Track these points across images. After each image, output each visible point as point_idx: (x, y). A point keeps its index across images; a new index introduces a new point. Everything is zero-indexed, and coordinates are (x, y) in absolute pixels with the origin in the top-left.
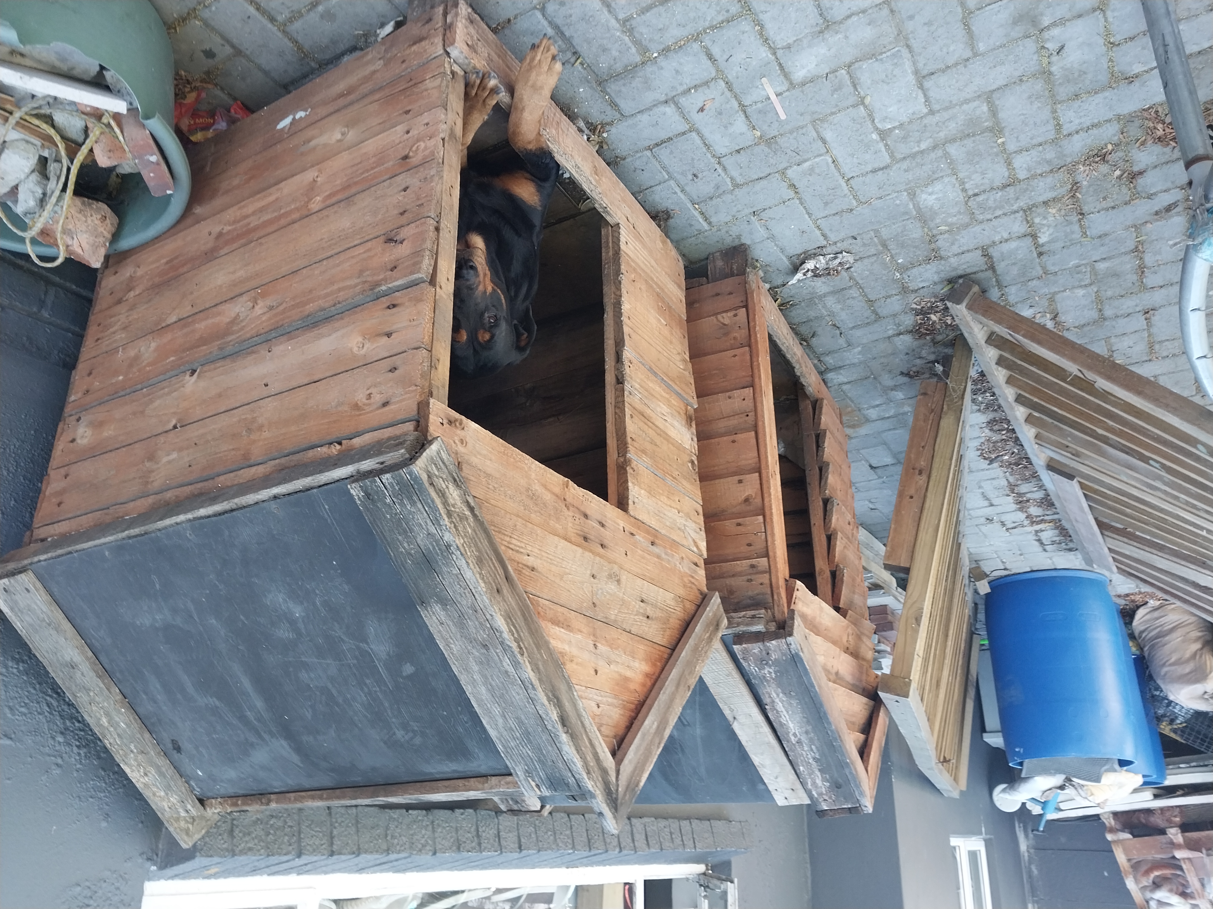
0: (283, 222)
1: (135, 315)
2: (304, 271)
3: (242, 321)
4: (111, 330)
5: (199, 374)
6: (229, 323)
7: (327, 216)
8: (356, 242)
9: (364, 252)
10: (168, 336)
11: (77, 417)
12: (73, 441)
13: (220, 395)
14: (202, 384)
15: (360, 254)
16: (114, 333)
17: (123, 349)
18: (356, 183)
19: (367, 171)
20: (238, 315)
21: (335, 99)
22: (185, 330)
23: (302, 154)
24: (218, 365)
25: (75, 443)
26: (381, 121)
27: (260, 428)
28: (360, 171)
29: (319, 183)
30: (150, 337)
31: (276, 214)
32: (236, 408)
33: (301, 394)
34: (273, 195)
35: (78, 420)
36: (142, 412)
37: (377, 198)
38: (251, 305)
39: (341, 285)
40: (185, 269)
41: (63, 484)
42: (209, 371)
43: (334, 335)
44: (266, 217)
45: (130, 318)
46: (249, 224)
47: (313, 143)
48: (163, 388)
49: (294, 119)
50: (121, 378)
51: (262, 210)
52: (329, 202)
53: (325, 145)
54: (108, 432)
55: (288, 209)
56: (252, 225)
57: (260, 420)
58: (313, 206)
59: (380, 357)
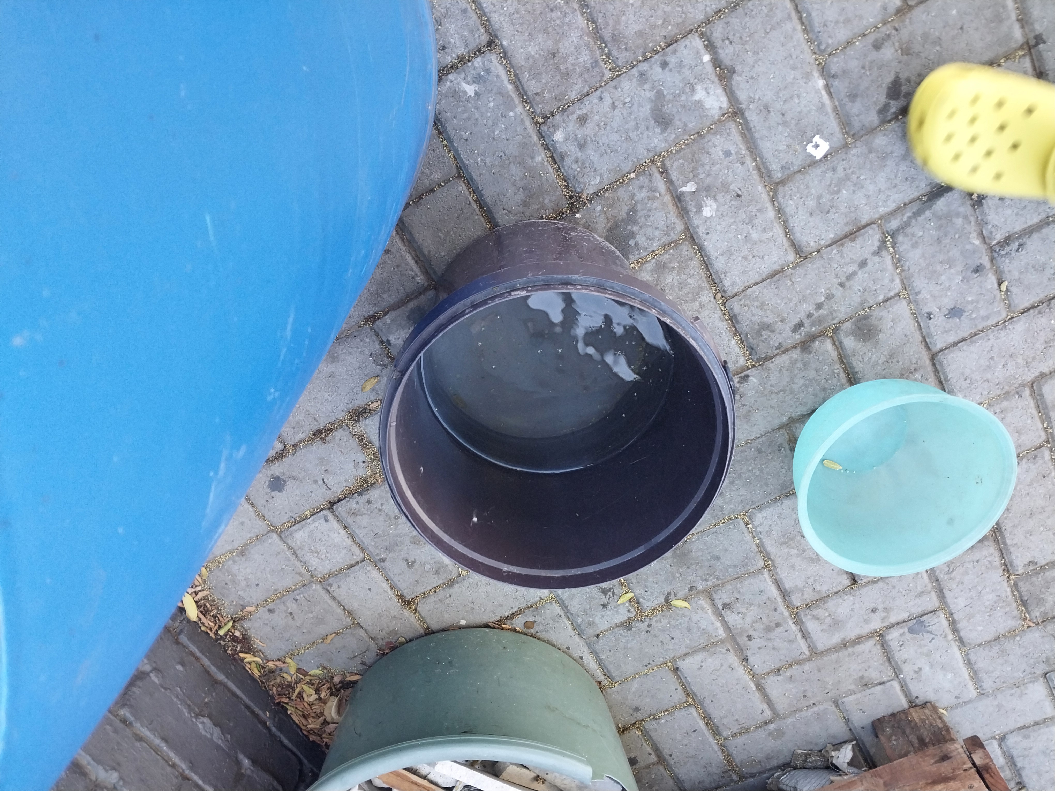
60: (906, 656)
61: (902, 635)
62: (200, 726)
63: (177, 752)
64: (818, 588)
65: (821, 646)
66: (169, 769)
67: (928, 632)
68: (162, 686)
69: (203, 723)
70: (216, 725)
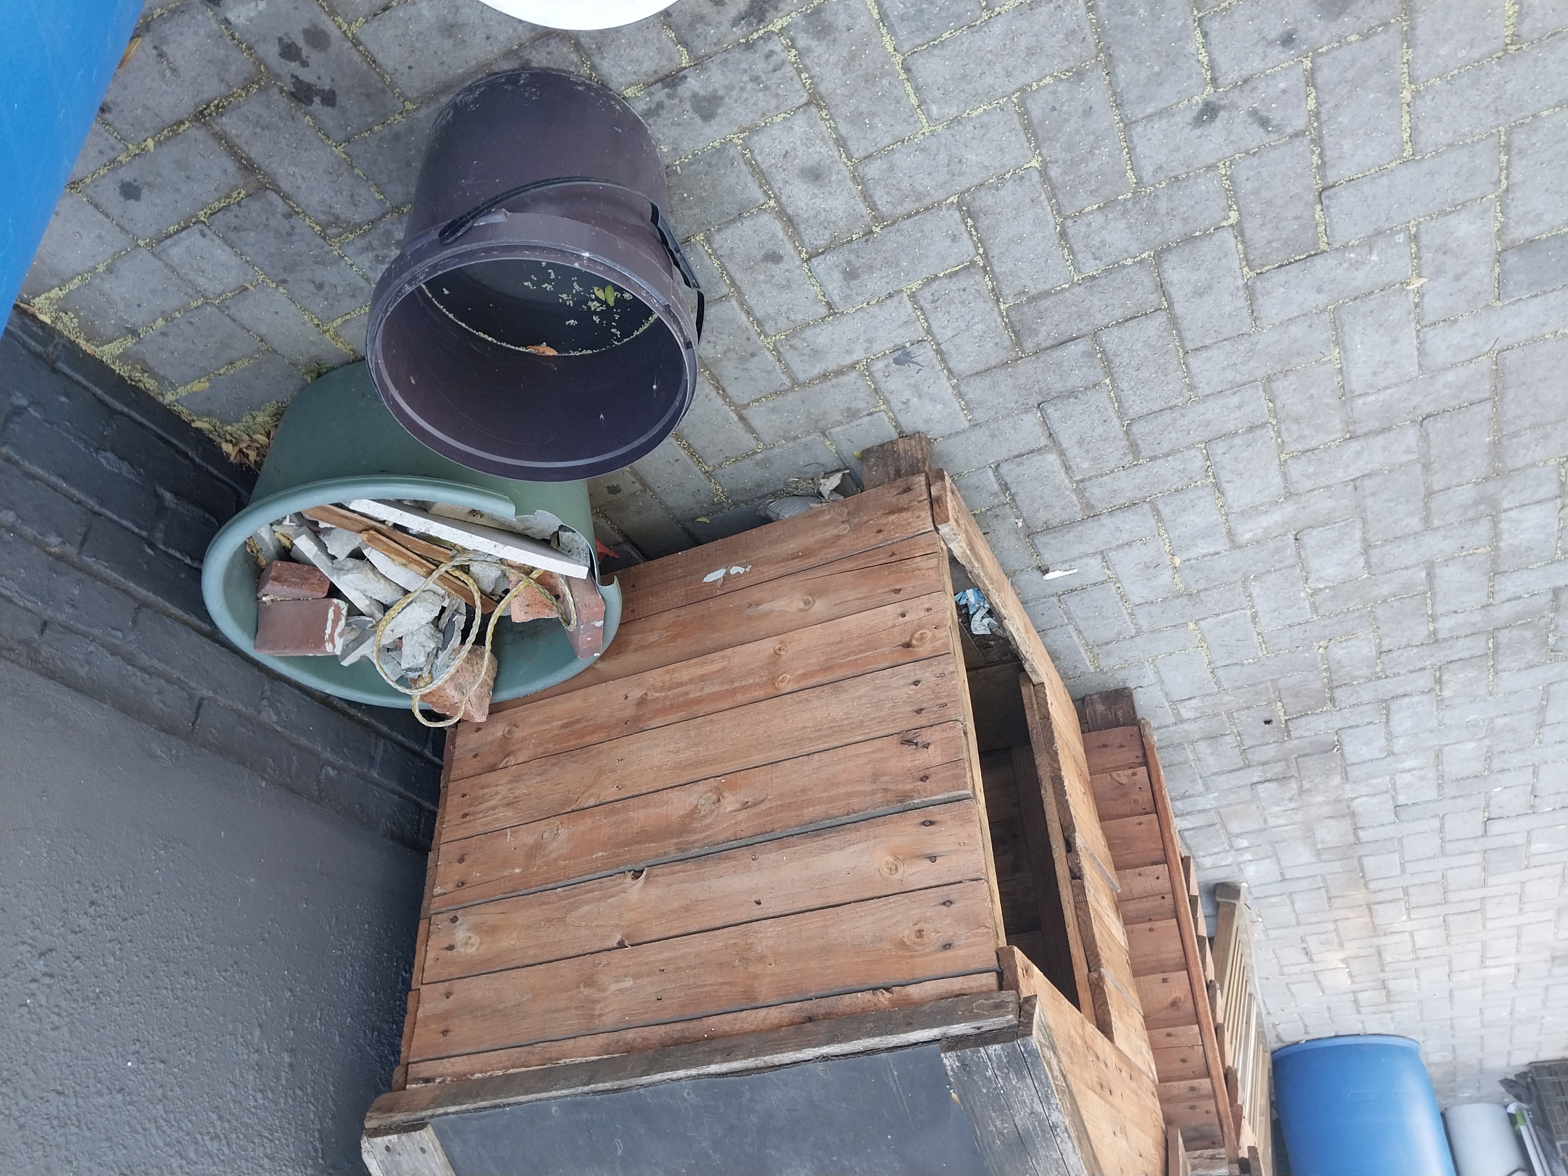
0: (740, 698)
1: (522, 789)
2: (787, 763)
3: (705, 816)
4: (487, 805)
5: (647, 877)
6: (683, 817)
7: (808, 701)
8: (858, 738)
9: (874, 752)
10: (585, 824)
11: (452, 915)
12: (451, 948)
13: (687, 909)
14: (655, 892)
15: (866, 753)
16: (493, 808)
17: (512, 833)
18: (841, 666)
19: (854, 653)
20: (696, 807)
21: (786, 560)
22: (614, 819)
23: (750, 618)
24: (677, 868)
25: (454, 951)
26: (860, 596)
27: (761, 958)
28: (843, 652)
29: (784, 658)
30: (557, 821)
31: (726, 687)
32: (718, 929)
33: (815, 921)
34: (715, 663)
35: (454, 920)
36: (562, 920)
37: (875, 689)
38: (715, 797)
39: (849, 789)
40: (595, 738)
41: (443, 1005)
42: (663, 875)
43: (850, 850)
44: (710, 689)
45: (517, 793)
46: (687, 694)
47: (764, 607)
48: (592, 891)
49: (727, 573)
50: (517, 871)
51: (703, 678)
52: (804, 684)
53: (782, 613)
54: (508, 941)
55: (744, 683)
56: (692, 696)
57: (760, 948)
58: (782, 685)
59: (924, 886)
60: (892, 387)
61: (887, 366)
62: (103, 460)
63: (79, 488)
64: (792, 317)
65: (801, 377)
66: (73, 506)
67: (914, 363)
68: (47, 422)
69: (106, 458)
70: (122, 458)
